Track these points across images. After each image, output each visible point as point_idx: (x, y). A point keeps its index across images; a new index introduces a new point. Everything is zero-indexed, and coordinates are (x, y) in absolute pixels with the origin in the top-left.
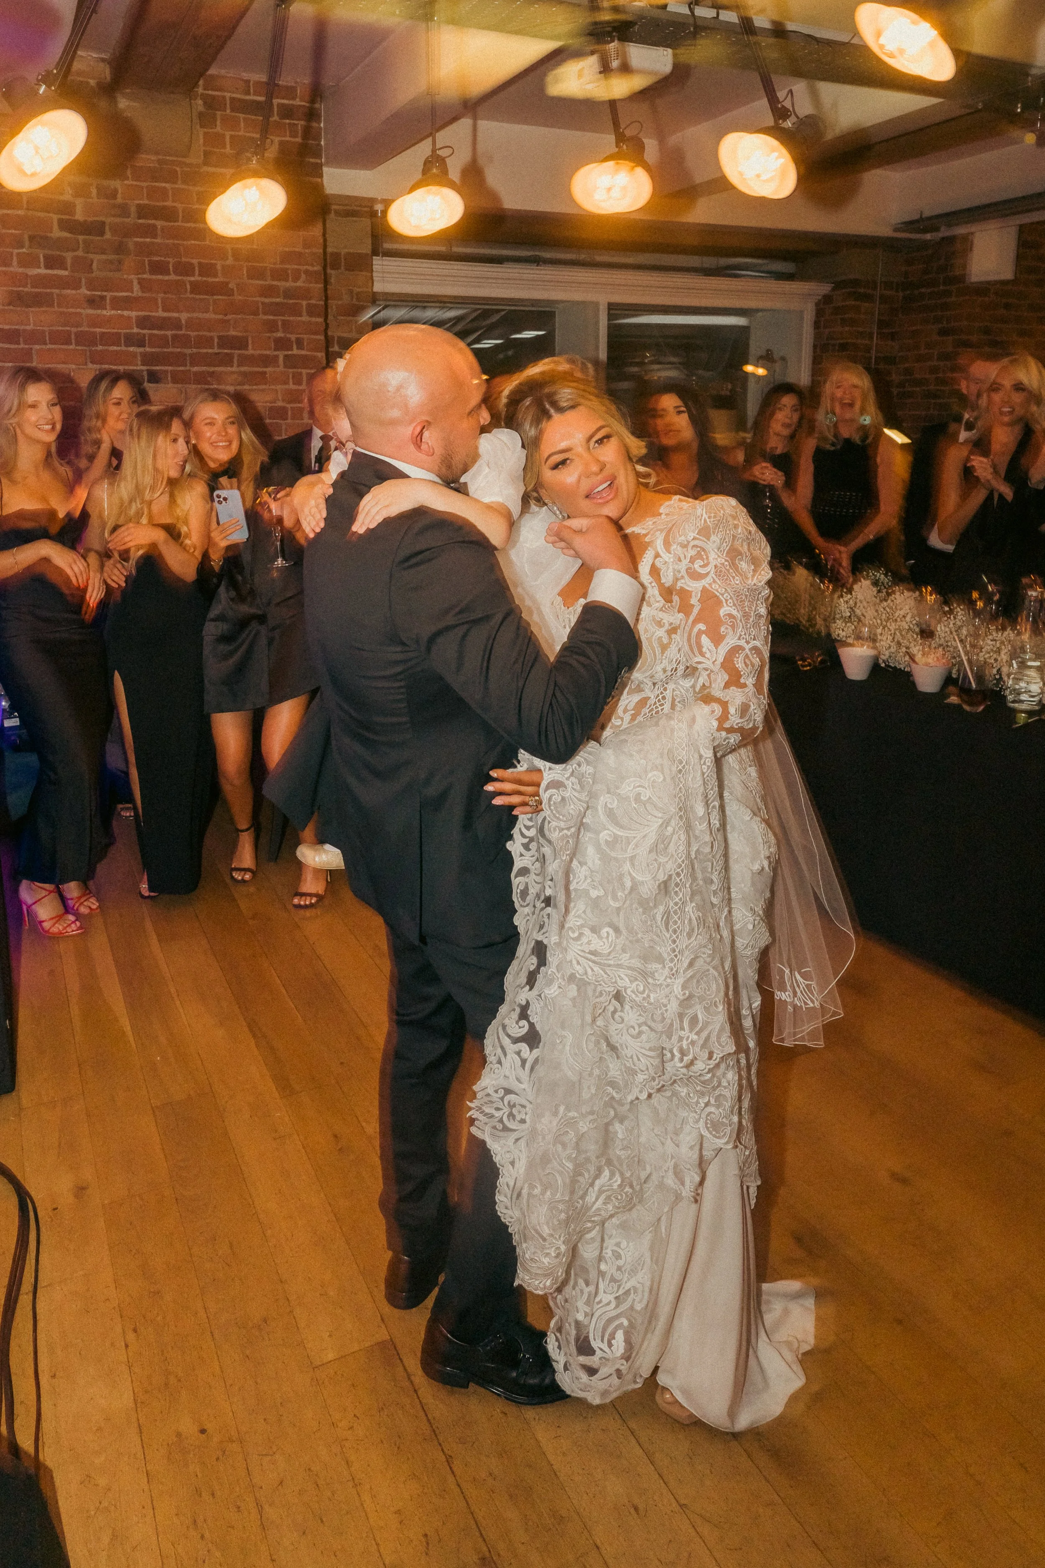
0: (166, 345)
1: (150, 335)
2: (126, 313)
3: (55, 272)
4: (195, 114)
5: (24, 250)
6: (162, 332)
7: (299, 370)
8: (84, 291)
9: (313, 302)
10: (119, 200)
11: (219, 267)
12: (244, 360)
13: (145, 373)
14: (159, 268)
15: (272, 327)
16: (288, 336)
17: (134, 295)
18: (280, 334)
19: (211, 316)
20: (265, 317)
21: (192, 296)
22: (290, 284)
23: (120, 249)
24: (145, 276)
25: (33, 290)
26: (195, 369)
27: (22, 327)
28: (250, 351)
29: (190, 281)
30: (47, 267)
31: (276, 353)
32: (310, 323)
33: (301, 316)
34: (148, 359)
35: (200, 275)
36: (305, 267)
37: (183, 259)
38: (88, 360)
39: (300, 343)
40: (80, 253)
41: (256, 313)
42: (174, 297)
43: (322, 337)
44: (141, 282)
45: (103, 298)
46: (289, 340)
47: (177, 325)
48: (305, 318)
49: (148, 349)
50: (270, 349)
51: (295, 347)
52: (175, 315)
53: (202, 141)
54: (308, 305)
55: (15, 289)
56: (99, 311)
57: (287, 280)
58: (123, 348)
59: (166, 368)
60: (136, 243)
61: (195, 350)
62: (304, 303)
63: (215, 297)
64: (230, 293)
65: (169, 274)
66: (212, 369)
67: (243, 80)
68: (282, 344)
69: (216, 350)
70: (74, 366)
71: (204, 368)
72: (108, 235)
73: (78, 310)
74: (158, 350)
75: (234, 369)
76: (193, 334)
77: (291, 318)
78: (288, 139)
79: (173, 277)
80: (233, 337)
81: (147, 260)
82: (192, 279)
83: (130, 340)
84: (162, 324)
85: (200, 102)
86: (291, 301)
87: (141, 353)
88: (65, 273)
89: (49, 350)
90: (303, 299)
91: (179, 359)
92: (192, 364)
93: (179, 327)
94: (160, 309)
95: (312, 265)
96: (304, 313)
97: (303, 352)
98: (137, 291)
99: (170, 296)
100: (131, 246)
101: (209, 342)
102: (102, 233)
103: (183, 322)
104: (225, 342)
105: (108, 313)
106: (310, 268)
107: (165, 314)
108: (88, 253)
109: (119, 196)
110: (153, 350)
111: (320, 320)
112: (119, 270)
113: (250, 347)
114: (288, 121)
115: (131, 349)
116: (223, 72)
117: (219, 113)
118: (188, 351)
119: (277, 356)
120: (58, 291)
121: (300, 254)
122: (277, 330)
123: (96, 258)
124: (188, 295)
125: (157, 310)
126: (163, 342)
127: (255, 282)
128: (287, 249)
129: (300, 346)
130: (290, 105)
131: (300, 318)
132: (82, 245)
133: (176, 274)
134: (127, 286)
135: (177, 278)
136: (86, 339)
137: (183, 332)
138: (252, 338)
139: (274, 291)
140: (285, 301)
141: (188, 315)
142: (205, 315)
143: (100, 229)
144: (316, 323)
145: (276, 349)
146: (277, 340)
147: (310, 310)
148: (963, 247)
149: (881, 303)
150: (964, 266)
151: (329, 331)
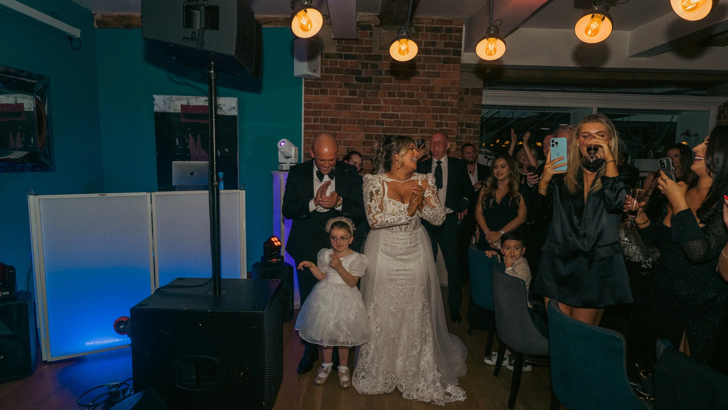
0: (391, 125)
1: (386, 121)
2: (377, 112)
3: (352, 97)
5: (342, 89)
6: (391, 120)
8: (362, 104)
9: (454, 107)
10: (379, 69)
11: (415, 94)
12: (422, 131)
14: (391, 95)
15: (435, 118)
16: (442, 121)
17: (381, 105)
18: (439, 121)
19: (411, 113)
20: (432, 114)
21: (404, 105)
22: (445, 100)
23: (378, 88)
24: (386, 98)
25: (344, 104)
27: (338, 118)
28: (426, 128)
29: (403, 100)
30: (349, 95)
32: (451, 116)
34: (384, 130)
35: (407, 97)
36: (451, 93)
37: (401, 91)
38: (362, 130)
39: (446, 124)
40: (362, 89)
41: (429, 112)
42: (396, 106)
43: (456, 122)
44: (384, 99)
45: (369, 106)
46: (442, 123)
47: (397, 117)
48: (450, 114)
49: (385, 126)
50: (434, 127)
51: (444, 126)
52: (396, 113)
55: (337, 103)
56: (367, 112)
57: (443, 98)
58: (375, 126)
60: (383, 85)
61: (403, 127)
62: (450, 108)
63: (413, 106)
64: (419, 104)
65: (395, 97)
67: (431, 19)
68: (439, 125)
69: (411, 127)
70: (356, 133)
72: (373, 83)
73: (359, 111)
74: (388, 127)
75: (419, 134)
76: (403, 120)
77: (444, 114)
78: (448, 41)
79: (397, 98)
80: (418, 121)
81: (387, 91)
82: (404, 99)
83: (378, 123)
84: (392, 116)
85: (413, 29)
86: (444, 107)
87: (381, 128)
88: (356, 97)
90: (449, 106)
91: (397, 130)
94: (391, 111)
95: (455, 92)
96: (450, 112)
97: (448, 128)
98: (382, 103)
99: (395, 105)
100: (382, 86)
101: (408, 124)
102: (371, 82)
103: (399, 116)
104: (416, 124)
105: (370, 112)
106: (453, 93)
107: (393, 113)
108: (365, 89)
109: (378, 67)
110: (386, 127)
112: (376, 96)
113: (425, 126)
114: (448, 34)
115: (378, 126)
116: (423, 17)
117: (420, 33)
118: (401, 127)
120: (352, 104)
121: (449, 88)
122: (437, 119)
123: (368, 91)
124: (402, 105)
125: (389, 111)
126: (391, 124)
127: (430, 99)
128: (444, 86)
129: (446, 126)
130: (451, 27)
131: (447, 114)
132: (363, 87)
133: (398, 97)
134: (379, 102)
135: (398, 98)
136: (361, 122)
137: (399, 120)
138: (427, 122)
139: (437, 103)
140: (442, 107)
141: (402, 113)
142: (408, 113)
143: (370, 80)
144: (454, 116)
145: (436, 127)
146: (437, 123)
147: (453, 111)
151: (460, 121)
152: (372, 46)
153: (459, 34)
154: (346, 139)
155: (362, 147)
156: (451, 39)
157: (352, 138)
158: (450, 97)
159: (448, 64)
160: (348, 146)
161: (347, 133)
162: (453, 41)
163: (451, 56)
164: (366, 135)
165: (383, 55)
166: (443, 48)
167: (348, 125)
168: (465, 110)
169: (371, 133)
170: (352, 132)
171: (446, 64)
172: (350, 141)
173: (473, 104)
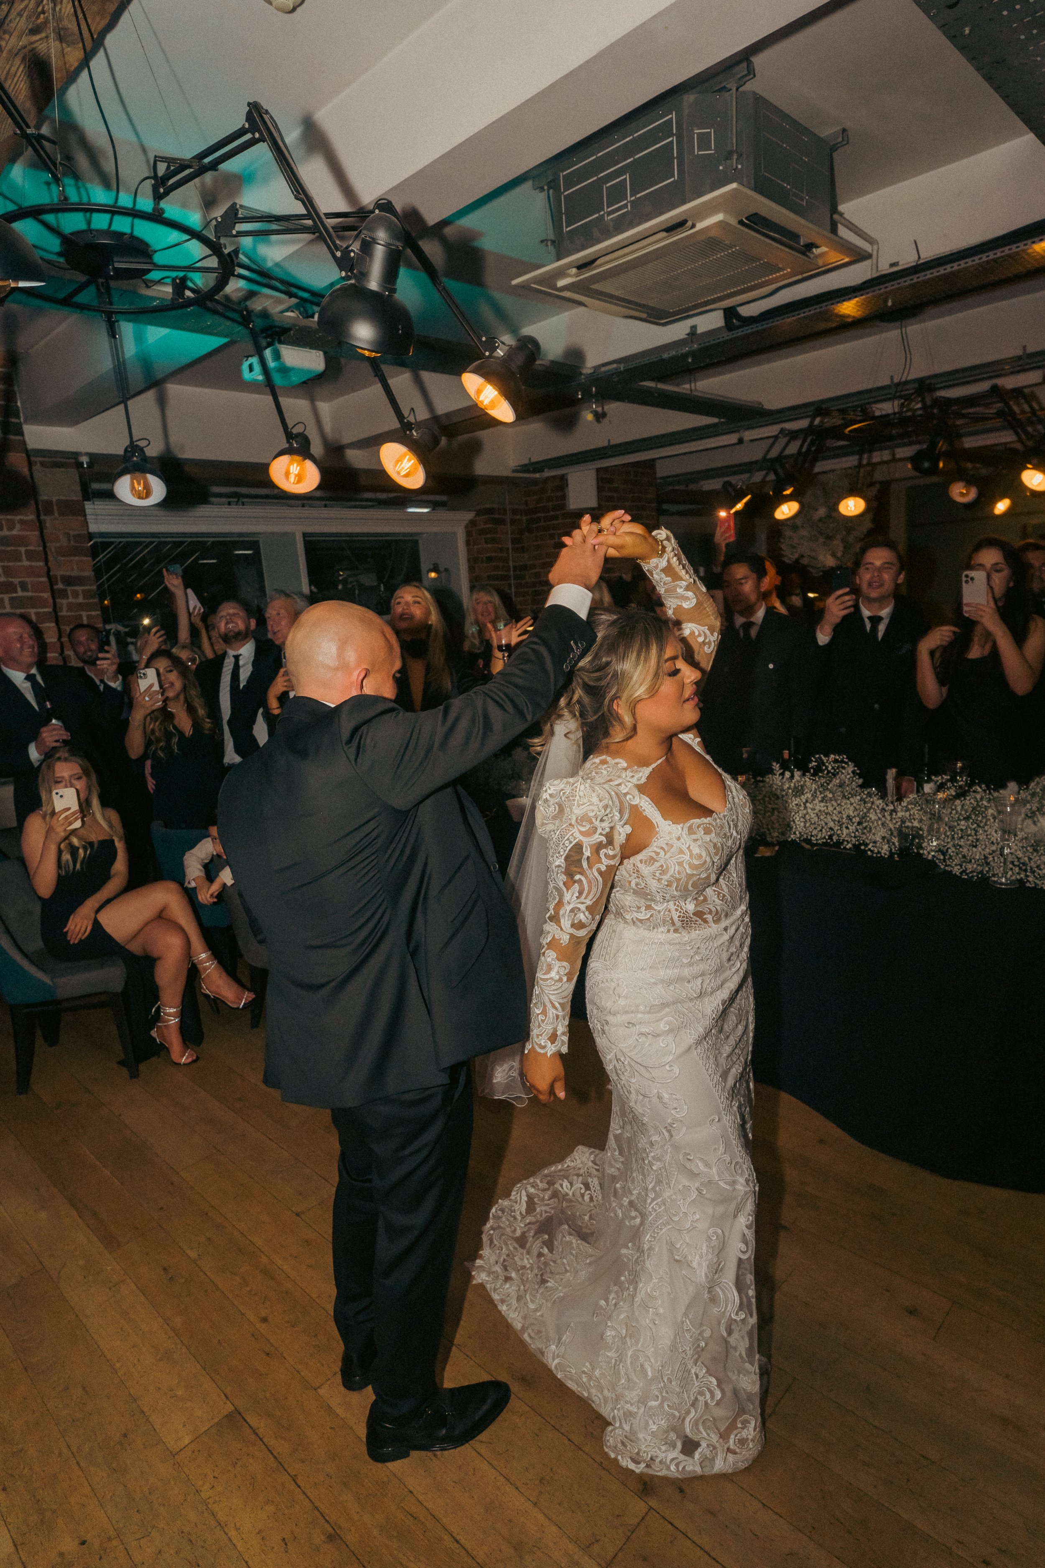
7: (27, 610)
9: (31, 548)
16: (11, 580)
22: (6, 532)
32: (31, 566)
33: (21, 560)
36: (19, 518)
39: (23, 587)
43: (44, 579)
46: (12, 583)
48: (26, 563)
51: (19, 589)
54: (26, 551)
62: (23, 549)
77: (13, 564)
86: (10, 549)
90: (19, 546)
95: (28, 516)
96: (24, 559)
97: (30, 594)
106: (25, 518)
111: (41, 564)
119: (2, 599)
131: (19, 564)
140: (3, 548)
144: (37, 567)
147: (30, 555)
148: (562, 483)
149: (511, 525)
150: (564, 497)
151: (51, 573)
158: (20, 527)
168: (53, 550)
173: (68, 534)
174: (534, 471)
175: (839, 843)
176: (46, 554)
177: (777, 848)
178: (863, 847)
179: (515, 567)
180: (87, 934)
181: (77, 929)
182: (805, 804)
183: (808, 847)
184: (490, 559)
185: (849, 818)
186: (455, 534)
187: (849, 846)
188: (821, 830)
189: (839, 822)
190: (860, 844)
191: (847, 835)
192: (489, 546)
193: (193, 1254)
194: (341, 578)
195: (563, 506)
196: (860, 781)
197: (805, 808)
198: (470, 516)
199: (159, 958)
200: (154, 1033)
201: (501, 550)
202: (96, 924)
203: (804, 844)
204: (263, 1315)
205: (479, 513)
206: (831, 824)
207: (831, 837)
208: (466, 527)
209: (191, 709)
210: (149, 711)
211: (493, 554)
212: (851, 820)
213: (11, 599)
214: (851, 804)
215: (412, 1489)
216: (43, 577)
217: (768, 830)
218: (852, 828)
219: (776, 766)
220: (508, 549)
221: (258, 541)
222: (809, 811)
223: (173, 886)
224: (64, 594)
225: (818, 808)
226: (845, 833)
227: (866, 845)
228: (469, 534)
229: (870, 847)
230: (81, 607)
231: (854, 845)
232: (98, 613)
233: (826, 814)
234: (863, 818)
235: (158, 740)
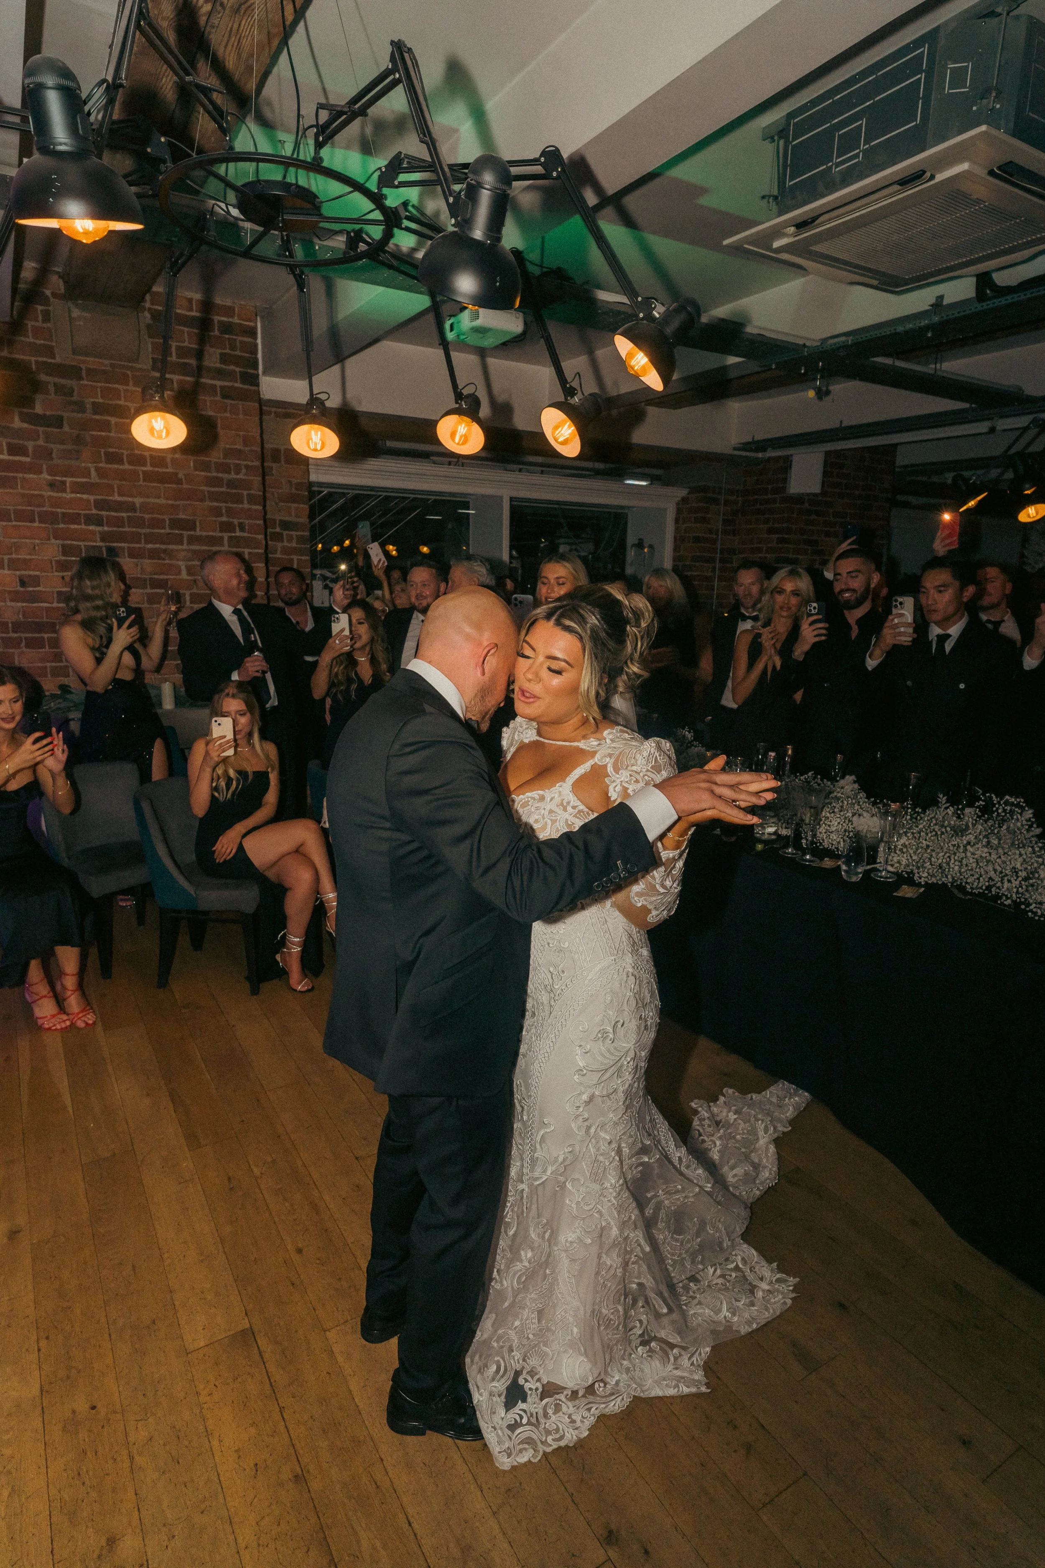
0: (121, 525)
1: (108, 516)
2: (85, 496)
3: (18, 458)
4: (142, 325)
6: (118, 514)
8: (45, 476)
9: (252, 492)
11: (168, 460)
12: (192, 540)
13: (104, 549)
14: (114, 459)
15: (217, 512)
16: (231, 520)
17: (92, 481)
18: (224, 519)
19: (162, 501)
20: (211, 504)
21: (145, 483)
22: (233, 476)
23: (79, 440)
24: (101, 465)
26: (150, 546)
28: (198, 532)
29: (142, 471)
30: (9, 454)
31: (220, 534)
32: (250, 510)
33: (242, 503)
34: (105, 536)
36: (245, 463)
37: (136, 451)
38: (52, 537)
39: (242, 528)
40: (41, 442)
41: (202, 500)
42: (129, 484)
43: (261, 522)
44: (97, 470)
45: (64, 483)
46: (232, 523)
47: (132, 508)
48: (246, 506)
49: (106, 528)
50: (214, 530)
51: (237, 528)
52: (130, 499)
53: (150, 350)
54: (248, 495)
56: (60, 494)
57: (229, 473)
58: (83, 527)
59: (123, 545)
60: (93, 436)
61: (147, 531)
62: (245, 493)
63: (166, 485)
64: (179, 482)
65: (123, 464)
66: (163, 547)
67: (186, 298)
68: (227, 527)
69: (167, 531)
70: (37, 541)
71: (157, 546)
72: (66, 428)
73: (41, 492)
74: (115, 529)
75: (185, 547)
76: (147, 516)
77: (235, 505)
78: (227, 351)
80: (182, 519)
81: (103, 450)
84: (119, 506)
85: (147, 315)
86: (234, 491)
87: (99, 532)
88: (28, 459)
89: (14, 526)
90: (244, 489)
91: (136, 537)
92: (147, 542)
93: (134, 510)
94: (116, 494)
95: (251, 460)
96: (245, 501)
97: (245, 534)
98: (94, 477)
99: (124, 483)
100: (88, 438)
101: (160, 524)
102: (61, 426)
103: (138, 505)
104: (176, 523)
105: (68, 496)
106: (250, 463)
107: (121, 499)
108: (48, 442)
110: (111, 529)
111: (260, 508)
112: (77, 459)
113: (198, 530)
114: (227, 336)
115: (91, 528)
118: (143, 531)
119: (222, 538)
120: (21, 475)
121: (240, 451)
122: (221, 515)
123: (56, 447)
124: (141, 482)
125: (113, 496)
126: (119, 522)
127: (203, 473)
128: (228, 446)
129: (242, 529)
130: (229, 322)
131: (241, 506)
132: (41, 436)
133: (130, 463)
134: (86, 473)
135: (131, 467)
136: (49, 518)
137: (138, 514)
138: (200, 521)
139: (216, 482)
140: (228, 490)
141: (142, 500)
142: (157, 501)
143: (58, 422)
144: (256, 510)
145: (221, 531)
146: (222, 524)
147: (251, 499)
148: (786, 464)
149: (725, 505)
150: (785, 480)
151: (268, 516)
152: (54, 344)
153: (250, 340)
154: (14, 556)
155: (56, 574)
156: (233, 348)
157: (30, 554)
158: (244, 471)
159: (233, 402)
160: (24, 573)
161: (14, 543)
162: (238, 353)
163: (238, 385)
164: (63, 546)
165: (82, 366)
166: (218, 365)
167: (14, 523)
168: (276, 495)
169: (75, 543)
170: (27, 541)
171: (229, 402)
172: (25, 561)
173: (290, 482)
174: (757, 450)
175: (997, 897)
176: (265, 498)
177: (923, 889)
178: (1023, 907)
179: (722, 551)
180: (231, 855)
181: (224, 849)
182: (965, 846)
183: (960, 896)
184: (697, 539)
185: (1015, 871)
186: (665, 510)
187: (1008, 902)
188: (978, 879)
189: (1001, 872)
190: (1021, 903)
191: (1009, 888)
192: (698, 525)
193: (256, 1171)
194: (542, 545)
195: (784, 489)
196: (1038, 831)
197: (965, 851)
198: (682, 493)
199: (290, 889)
200: (278, 957)
201: (710, 531)
202: (241, 848)
203: (956, 892)
204: (300, 1245)
205: (692, 490)
206: (992, 874)
207: (989, 888)
208: (678, 504)
209: (373, 661)
210: (337, 654)
211: (700, 535)
212: (1017, 873)
213: (230, 538)
214: (1021, 855)
215: (383, 1456)
216: (260, 520)
217: (918, 868)
218: (1016, 883)
219: (942, 798)
220: (718, 530)
221: (469, 502)
222: (969, 854)
223: (311, 824)
224: (278, 537)
225: (979, 853)
226: (1005, 886)
227: (1029, 905)
228: (679, 511)
229: (1032, 907)
230: (294, 551)
231: (1014, 902)
232: (308, 558)
233: (988, 861)
234: (1032, 873)
235: (340, 683)
